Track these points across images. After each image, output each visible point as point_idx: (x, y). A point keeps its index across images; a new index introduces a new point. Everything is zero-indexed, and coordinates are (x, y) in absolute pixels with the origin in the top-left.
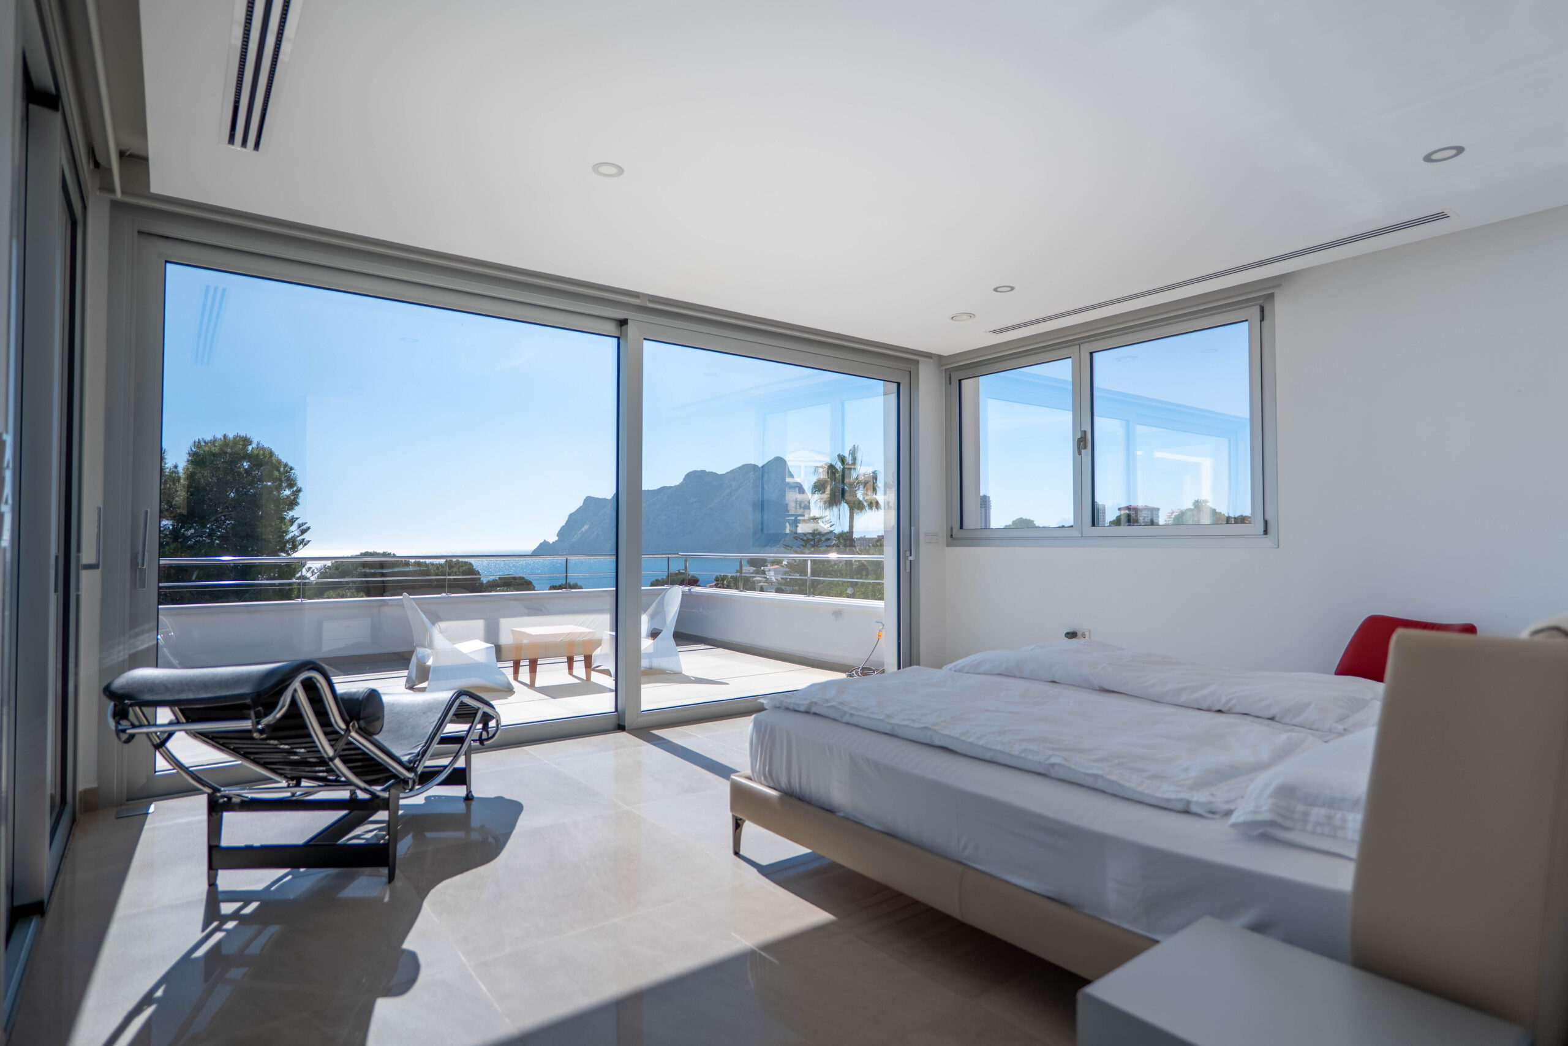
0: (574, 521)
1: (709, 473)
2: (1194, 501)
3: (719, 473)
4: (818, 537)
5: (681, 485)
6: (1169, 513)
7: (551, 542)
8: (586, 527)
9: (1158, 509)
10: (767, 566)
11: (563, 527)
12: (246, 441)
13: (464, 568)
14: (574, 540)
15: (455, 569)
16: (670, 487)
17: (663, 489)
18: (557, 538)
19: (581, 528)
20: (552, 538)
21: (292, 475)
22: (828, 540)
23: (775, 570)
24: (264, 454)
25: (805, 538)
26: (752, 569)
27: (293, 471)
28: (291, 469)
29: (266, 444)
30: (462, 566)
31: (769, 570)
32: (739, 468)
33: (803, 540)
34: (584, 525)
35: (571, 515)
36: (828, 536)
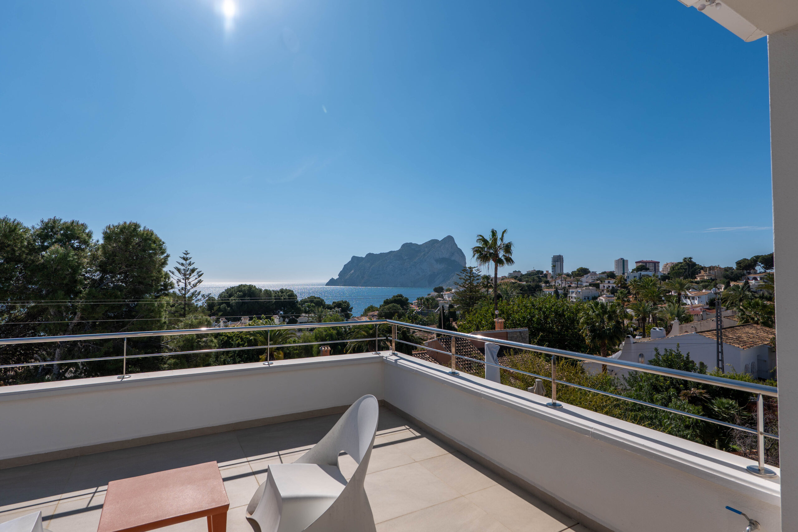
0: (347, 268)
1: (414, 244)
2: (683, 258)
3: (419, 244)
4: (472, 278)
5: (400, 250)
6: (665, 264)
7: (335, 279)
8: (353, 271)
9: (659, 262)
10: (444, 292)
11: (341, 271)
12: (137, 226)
13: (289, 293)
14: (347, 278)
15: (284, 294)
16: (394, 251)
17: (391, 252)
18: (338, 277)
19: (350, 272)
20: (336, 277)
21: (164, 246)
22: (478, 279)
23: (448, 294)
24: (147, 234)
25: (465, 279)
26: (436, 294)
27: (164, 244)
28: (164, 243)
29: (149, 227)
30: (288, 292)
31: (445, 294)
32: (429, 241)
33: (465, 280)
34: (351, 271)
35: (345, 265)
36: (477, 278)
